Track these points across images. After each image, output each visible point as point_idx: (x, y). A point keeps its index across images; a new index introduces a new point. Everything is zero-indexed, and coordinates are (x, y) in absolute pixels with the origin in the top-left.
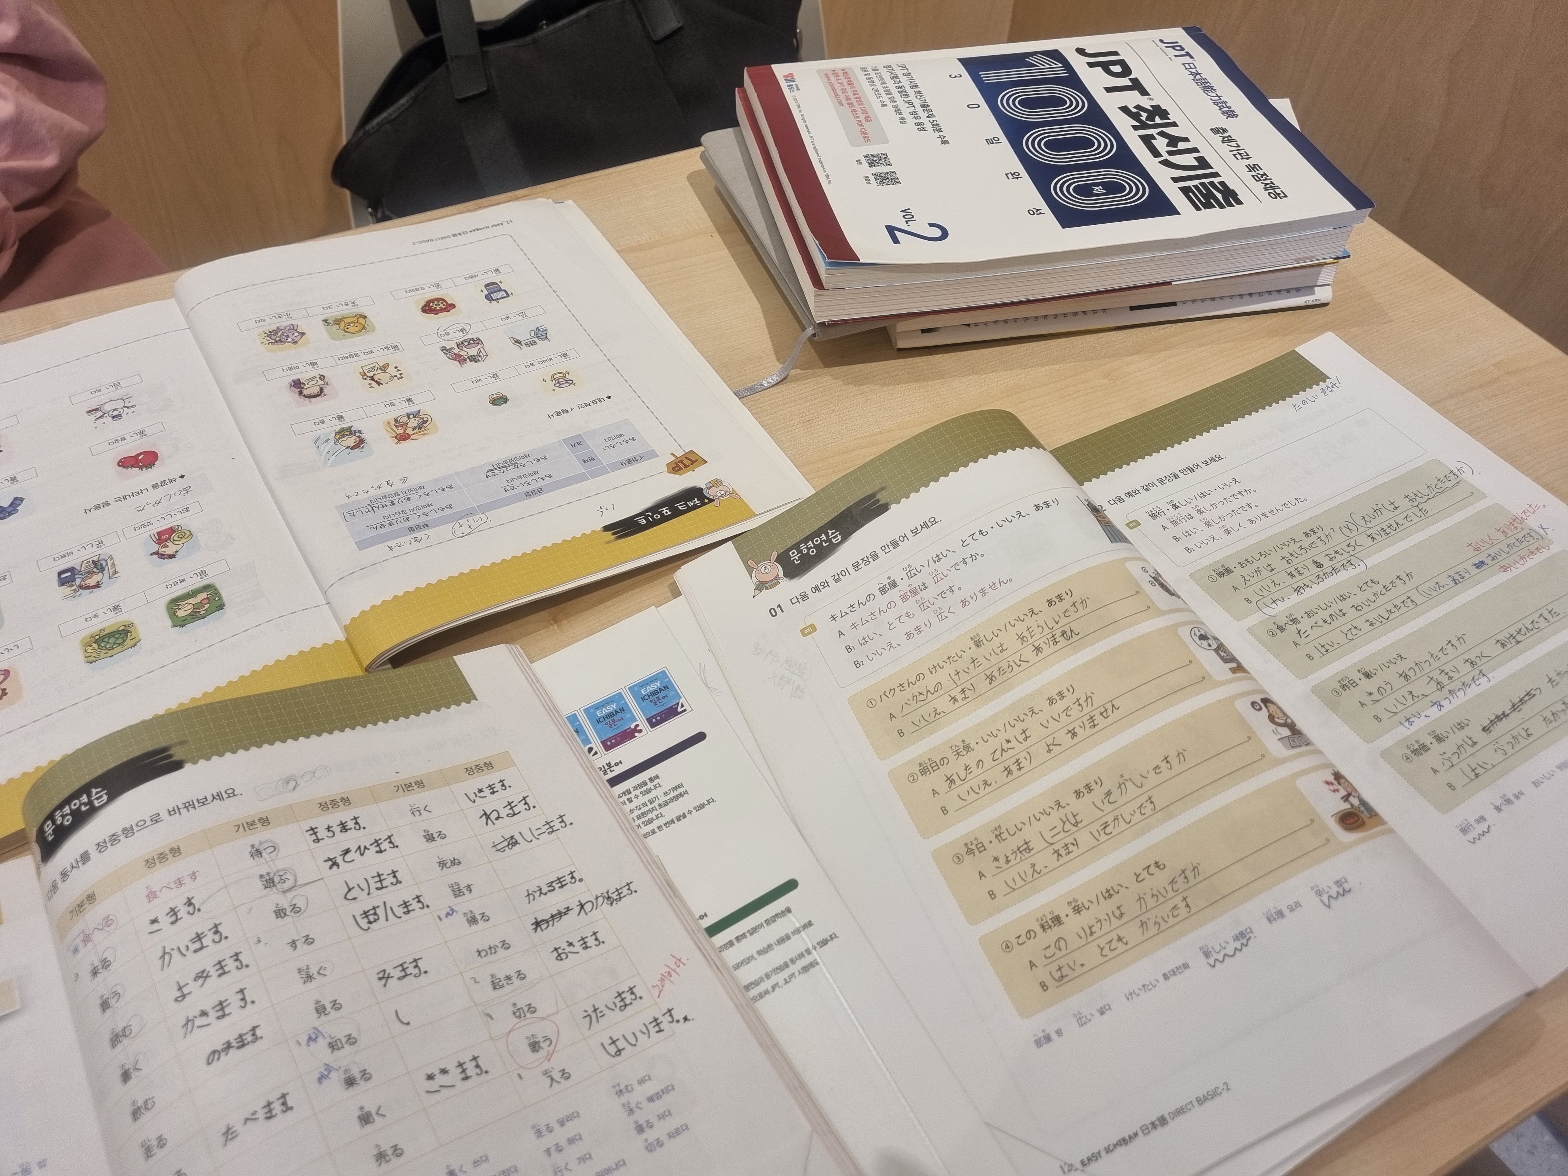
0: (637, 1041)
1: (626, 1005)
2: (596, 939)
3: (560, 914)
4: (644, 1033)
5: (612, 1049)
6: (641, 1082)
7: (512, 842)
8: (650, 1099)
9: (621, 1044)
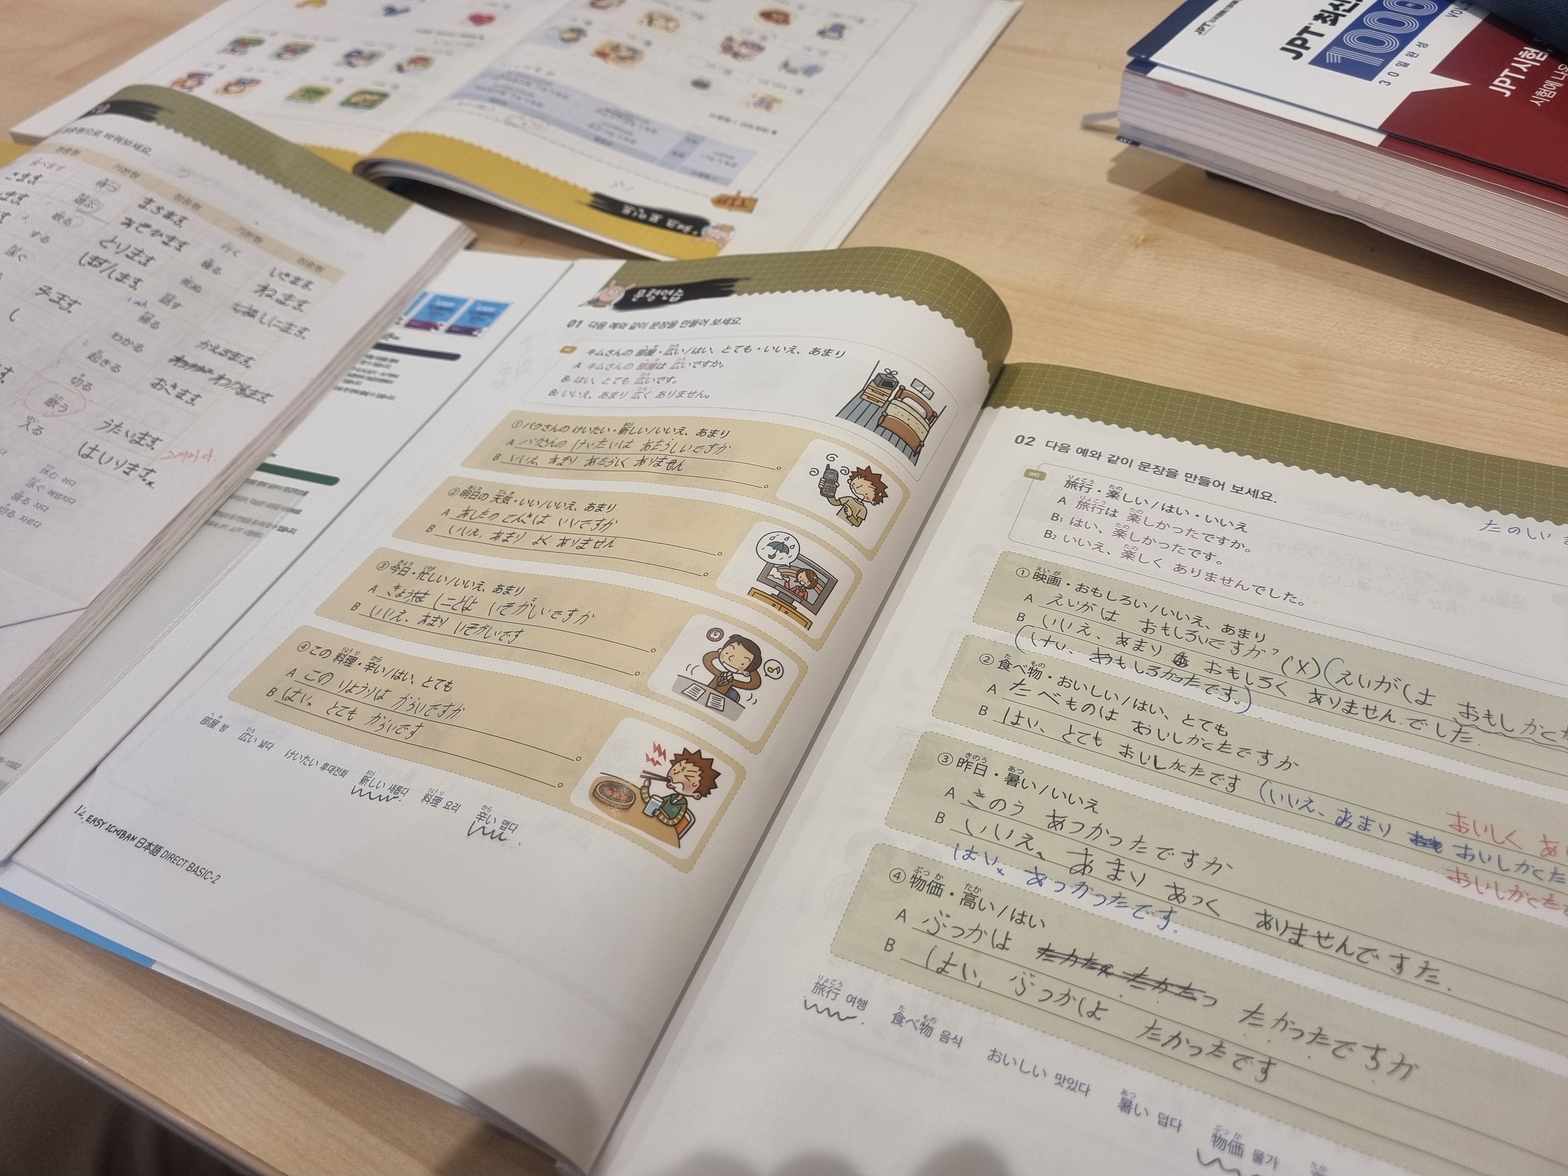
0: (105, 463)
1: (138, 443)
2: (193, 400)
3: (202, 369)
4: (117, 464)
5: (85, 451)
6: (66, 481)
7: (251, 313)
8: (52, 493)
9: (96, 455)
